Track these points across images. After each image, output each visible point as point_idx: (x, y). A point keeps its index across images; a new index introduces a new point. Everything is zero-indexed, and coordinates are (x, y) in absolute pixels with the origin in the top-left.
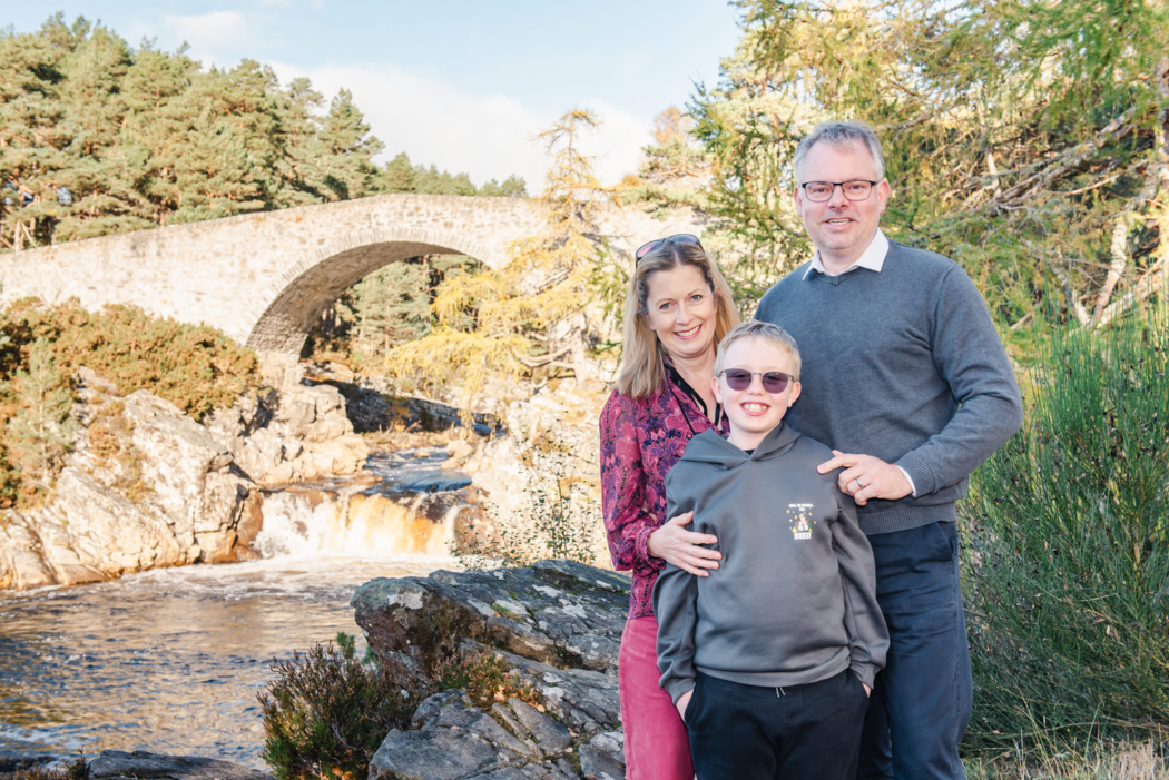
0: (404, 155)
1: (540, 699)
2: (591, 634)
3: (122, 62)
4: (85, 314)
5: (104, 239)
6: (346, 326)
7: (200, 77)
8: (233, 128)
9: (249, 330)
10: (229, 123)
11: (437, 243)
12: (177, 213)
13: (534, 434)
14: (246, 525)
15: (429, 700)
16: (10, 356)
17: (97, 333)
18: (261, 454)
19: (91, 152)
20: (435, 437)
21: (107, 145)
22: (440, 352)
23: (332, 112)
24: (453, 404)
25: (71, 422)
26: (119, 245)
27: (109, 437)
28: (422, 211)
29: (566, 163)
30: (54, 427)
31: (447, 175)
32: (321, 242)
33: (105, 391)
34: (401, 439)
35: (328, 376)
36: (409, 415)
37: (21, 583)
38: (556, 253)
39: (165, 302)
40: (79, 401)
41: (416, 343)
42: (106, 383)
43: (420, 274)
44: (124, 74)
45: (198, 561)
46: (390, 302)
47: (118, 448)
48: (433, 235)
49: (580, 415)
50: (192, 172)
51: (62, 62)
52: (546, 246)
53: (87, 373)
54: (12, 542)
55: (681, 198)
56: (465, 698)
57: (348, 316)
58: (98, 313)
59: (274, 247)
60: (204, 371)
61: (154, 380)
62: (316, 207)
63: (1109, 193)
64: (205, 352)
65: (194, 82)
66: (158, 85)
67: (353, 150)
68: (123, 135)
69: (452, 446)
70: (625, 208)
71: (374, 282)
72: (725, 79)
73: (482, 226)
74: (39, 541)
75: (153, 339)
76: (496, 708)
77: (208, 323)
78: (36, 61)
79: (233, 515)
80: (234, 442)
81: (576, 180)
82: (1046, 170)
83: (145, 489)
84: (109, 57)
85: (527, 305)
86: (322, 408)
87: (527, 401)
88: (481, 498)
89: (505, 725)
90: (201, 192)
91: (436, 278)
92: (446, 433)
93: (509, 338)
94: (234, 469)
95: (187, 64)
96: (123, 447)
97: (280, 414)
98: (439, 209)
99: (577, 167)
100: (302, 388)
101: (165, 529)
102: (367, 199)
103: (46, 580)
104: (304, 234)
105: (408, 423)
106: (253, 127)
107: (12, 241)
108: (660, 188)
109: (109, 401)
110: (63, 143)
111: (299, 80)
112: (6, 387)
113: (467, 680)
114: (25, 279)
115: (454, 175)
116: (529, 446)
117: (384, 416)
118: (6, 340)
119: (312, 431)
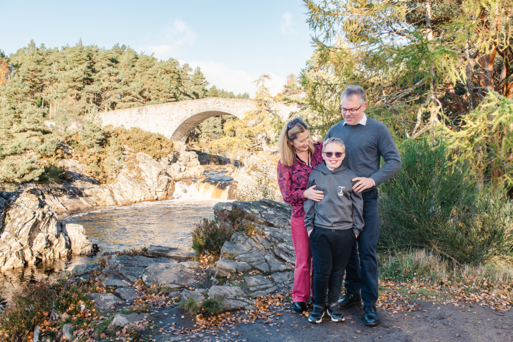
0: (214, 86)
1: (263, 234)
2: (276, 218)
3: (135, 58)
4: (125, 130)
5: (130, 109)
6: (198, 135)
7: (157, 63)
8: (167, 78)
9: (171, 135)
10: (166, 76)
11: (224, 111)
12: (151, 102)
13: (251, 166)
14: (170, 190)
15: (235, 234)
16: (104, 141)
17: (128, 135)
18: (174, 170)
19: (127, 83)
20: (223, 166)
21: (131, 82)
22: (225, 143)
23: (195, 73)
24: (228, 157)
25: (121, 160)
26: (135, 110)
27: (132, 164)
28: (221, 102)
29: (262, 89)
30: (117, 162)
31: (226, 92)
32: (192, 111)
33: (131, 151)
34: (213, 166)
35: (193, 149)
36: (215, 160)
37: (108, 205)
38: (258, 115)
39: (147, 127)
40: (124, 154)
41: (218, 140)
42: (131, 149)
43: (219, 120)
44: (136, 61)
45: (157, 200)
46: (210, 128)
47: (134, 168)
48: (223, 109)
49: (264, 161)
50: (155, 90)
51: (118, 58)
52: (256, 113)
53: (126, 147)
54: (105, 193)
55: (294, 100)
56: (244, 234)
57: (199, 132)
58: (129, 130)
59: (179, 112)
60: (159, 146)
61: (144, 149)
62: (190, 101)
63: (417, 102)
64: (159, 141)
65: (156, 64)
66: (146, 65)
67: (201, 84)
68: (136, 79)
69: (228, 169)
70: (278, 103)
71: (206, 122)
72: (307, 66)
73: (237, 107)
74: (113, 193)
75: (144, 137)
76: (252, 236)
77: (160, 133)
78: (111, 57)
79: (166, 187)
80: (167, 167)
81: (264, 94)
82: (400, 95)
83: (142, 179)
84: (132, 56)
85: (250, 130)
86: (191, 158)
87: (249, 157)
88: (236, 184)
89: (255, 241)
90: (158, 96)
91: (223, 121)
92: (226, 165)
93: (245, 139)
94: (167, 174)
95: (154, 59)
96: (136, 167)
97: (180, 159)
98: (225, 102)
99: (265, 91)
100: (186, 152)
101: (147, 191)
102: (204, 99)
103: (115, 204)
104: (187, 108)
105: (215, 162)
106: (172, 77)
107: (104, 109)
108: (288, 97)
109: (132, 154)
110: (119, 81)
111: (185, 64)
112: (103, 150)
113: (244, 229)
114: (109, 120)
115: (229, 92)
116: (250, 169)
117: (208, 160)
118: (103, 137)
119: (189, 164)
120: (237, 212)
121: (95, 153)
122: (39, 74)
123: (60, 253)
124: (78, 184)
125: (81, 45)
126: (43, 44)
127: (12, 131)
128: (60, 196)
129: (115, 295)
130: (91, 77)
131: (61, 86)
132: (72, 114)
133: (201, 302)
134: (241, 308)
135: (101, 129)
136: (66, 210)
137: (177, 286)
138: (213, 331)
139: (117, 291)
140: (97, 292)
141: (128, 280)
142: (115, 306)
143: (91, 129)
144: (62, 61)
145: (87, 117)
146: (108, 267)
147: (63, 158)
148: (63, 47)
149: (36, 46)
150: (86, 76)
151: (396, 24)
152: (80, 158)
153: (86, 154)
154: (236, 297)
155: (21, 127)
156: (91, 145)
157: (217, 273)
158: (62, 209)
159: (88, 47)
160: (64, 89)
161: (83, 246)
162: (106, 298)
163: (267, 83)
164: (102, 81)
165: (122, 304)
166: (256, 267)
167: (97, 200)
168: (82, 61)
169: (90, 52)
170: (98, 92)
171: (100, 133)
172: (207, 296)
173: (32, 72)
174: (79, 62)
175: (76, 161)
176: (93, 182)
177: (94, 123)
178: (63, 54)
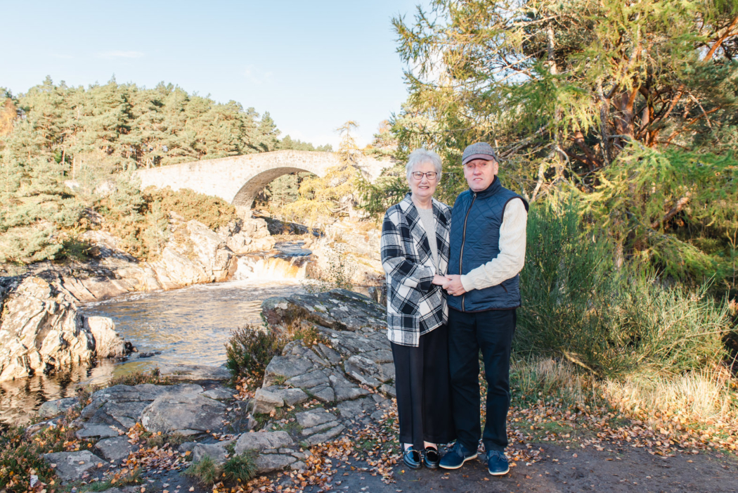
0: (288, 136)
1: (330, 343)
2: (350, 317)
3: (186, 100)
4: (172, 192)
5: (179, 165)
6: (268, 197)
7: (215, 106)
8: (226, 125)
9: (232, 198)
10: (225, 123)
11: (300, 168)
12: (206, 156)
13: (334, 236)
14: (231, 268)
16: (144, 207)
17: (177, 199)
18: (237, 243)
19: (174, 133)
20: (300, 237)
21: (180, 130)
22: (301, 207)
23: (262, 120)
24: (306, 225)
25: (167, 231)
26: (185, 167)
27: (181, 236)
28: (295, 156)
29: (346, 140)
30: (161, 233)
31: (304, 143)
32: (258, 167)
33: (180, 220)
34: (287, 237)
35: (261, 215)
36: (290, 228)
37: (149, 289)
38: (343, 172)
39: (202, 188)
40: (170, 223)
41: (292, 203)
42: (180, 217)
43: (294, 179)
44: (186, 104)
45: (214, 281)
46: (283, 188)
48: (298, 165)
49: (351, 230)
50: (211, 141)
51: (163, 99)
52: (340, 169)
53: (173, 214)
54: (146, 274)
55: (387, 153)
56: (302, 343)
57: (269, 193)
58: (177, 192)
59: (242, 168)
60: (216, 212)
61: (197, 216)
62: (256, 155)
63: (538, 155)
64: (216, 206)
65: (213, 108)
66: (199, 109)
67: (270, 134)
68: (186, 127)
69: (305, 240)
70: (367, 156)
71: (278, 181)
72: (403, 111)
73: (316, 162)
74: (156, 274)
75: (197, 201)
76: (314, 347)
77: (217, 196)
78: (154, 99)
79: (227, 264)
80: (227, 238)
81: (350, 146)
82: (516, 146)
83: (195, 255)
84: (181, 98)
85: (332, 190)
86: (259, 227)
87: (332, 225)
88: (316, 259)
90: (215, 148)
91: (300, 180)
92: (303, 235)
93: (326, 202)
94: (227, 248)
95: (209, 101)
96: (186, 240)
97: (244, 228)
98: (301, 155)
99: (350, 141)
100: (251, 219)
101: (202, 270)
102: (275, 152)
103: (158, 287)
104: (252, 164)
105: (290, 232)
106: (234, 125)
107: (145, 165)
108: (380, 149)
109: (181, 224)
110: (164, 129)
111: (251, 108)
112: (143, 218)
113: (303, 336)
114: (150, 179)
115: (306, 143)
116: (333, 240)
117: (281, 229)
118: (143, 201)
119: (255, 235)
120: (295, 310)
121: (132, 222)
122: (57, 120)
123: (79, 356)
124: (108, 263)
125: (115, 82)
126: (63, 82)
127: (19, 194)
128: (85, 278)
130: (127, 125)
131: (87, 136)
132: (101, 172)
135: (140, 191)
136: (93, 297)
142: (91, 472)
143: (126, 192)
144: (88, 103)
145: (122, 176)
146: (92, 404)
147: (88, 229)
148: (90, 86)
149: (53, 84)
150: (120, 123)
151: (511, 56)
152: (112, 229)
153: (120, 223)
155: (31, 189)
156: (126, 212)
157: (256, 408)
158: (87, 296)
159: (123, 86)
160: (91, 140)
161: (111, 346)
163: (353, 133)
164: (142, 129)
166: (315, 394)
167: (135, 283)
168: (115, 104)
169: (126, 92)
170: (137, 144)
171: (138, 196)
173: (48, 118)
174: (112, 105)
175: (107, 233)
176: (130, 260)
177: (131, 183)
178: (90, 94)
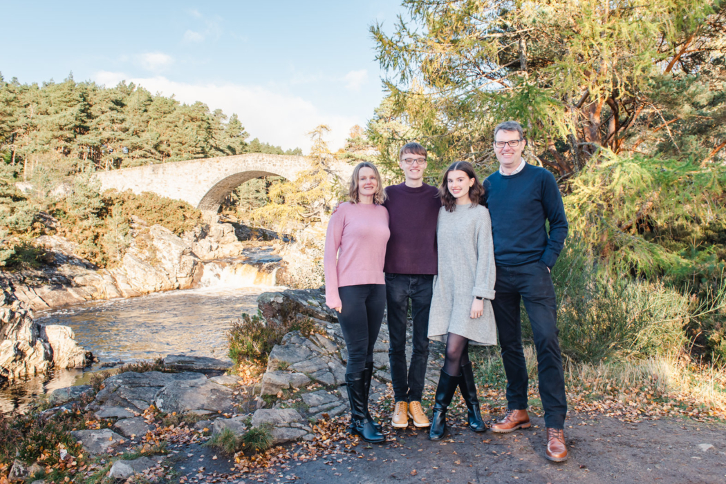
0: (257, 139)
1: (327, 333)
3: (148, 100)
4: (134, 195)
5: (142, 167)
6: (235, 201)
7: (179, 107)
8: (192, 127)
9: (198, 202)
10: (191, 125)
11: (270, 172)
12: (170, 158)
13: (305, 242)
14: (197, 275)
15: (287, 334)
16: (104, 211)
17: (139, 202)
18: (202, 248)
19: (136, 133)
20: (268, 243)
21: (143, 131)
22: (271, 212)
23: (230, 122)
24: (274, 231)
25: (129, 236)
26: (148, 170)
27: (143, 242)
28: (265, 160)
29: (318, 144)
30: (122, 238)
31: (273, 147)
32: (226, 170)
33: (142, 224)
34: (255, 243)
35: (228, 220)
36: (258, 234)
37: (108, 297)
38: (315, 176)
40: (132, 228)
41: (262, 208)
42: (142, 221)
43: (262, 183)
44: (149, 105)
45: (178, 288)
46: (251, 193)
47: (147, 246)
48: (269, 168)
50: (176, 143)
51: (125, 99)
52: (311, 174)
53: (135, 218)
54: (105, 281)
55: (360, 158)
56: (300, 334)
57: (236, 198)
58: (139, 195)
59: (208, 172)
60: (181, 217)
61: (161, 220)
62: (224, 157)
64: (181, 210)
65: (177, 109)
66: (163, 110)
67: (238, 136)
68: (149, 128)
69: (275, 246)
70: (340, 161)
71: (246, 185)
72: (376, 116)
73: (287, 166)
74: (115, 281)
75: (161, 205)
76: (311, 337)
77: (182, 199)
78: (115, 99)
79: (192, 271)
80: (192, 244)
81: (322, 150)
83: (158, 261)
84: (144, 98)
85: (303, 195)
86: (226, 232)
87: (303, 230)
88: (286, 265)
89: (314, 343)
90: (180, 150)
91: (269, 184)
92: (272, 241)
93: (297, 207)
94: (192, 254)
95: (174, 102)
96: (149, 246)
97: (210, 234)
98: (271, 159)
99: (322, 145)
100: (218, 224)
101: (165, 276)
102: (243, 155)
103: (118, 296)
104: (220, 167)
105: (258, 237)
106: (200, 126)
107: (104, 167)
108: (353, 154)
109: (144, 228)
110: (126, 130)
111: (218, 110)
112: (102, 222)
113: (300, 327)
114: (110, 181)
115: (275, 147)
116: (304, 246)
117: (249, 235)
118: (103, 204)
119: (222, 240)
120: (290, 304)
121: (90, 227)
122: (8, 118)
123: (35, 367)
124: (65, 270)
125: (72, 80)
126: (15, 78)
128: (38, 286)
129: (115, 432)
130: (85, 125)
131: (41, 136)
132: (57, 174)
133: (241, 435)
134: (298, 439)
135: (99, 195)
136: (47, 306)
137: (207, 412)
138: (259, 476)
139: (117, 424)
140: (86, 428)
141: (134, 407)
142: (114, 448)
143: (84, 195)
144: (43, 101)
145: (79, 178)
146: (105, 389)
147: (43, 233)
148: (44, 83)
149: (4, 80)
150: (78, 123)
151: (485, 65)
152: (68, 234)
153: (77, 228)
154: (290, 424)
156: (84, 215)
157: (263, 390)
158: (40, 304)
159: (82, 84)
160: (45, 140)
161: (70, 356)
162: (100, 436)
163: (326, 137)
164: (101, 130)
165: (125, 443)
166: (317, 378)
167: (93, 291)
168: (72, 103)
169: (85, 91)
170: (95, 145)
171: (98, 199)
172: (249, 425)
174: (69, 104)
175: (63, 237)
176: (88, 267)
177: (90, 185)
178: (45, 92)
